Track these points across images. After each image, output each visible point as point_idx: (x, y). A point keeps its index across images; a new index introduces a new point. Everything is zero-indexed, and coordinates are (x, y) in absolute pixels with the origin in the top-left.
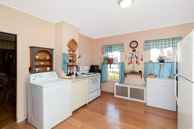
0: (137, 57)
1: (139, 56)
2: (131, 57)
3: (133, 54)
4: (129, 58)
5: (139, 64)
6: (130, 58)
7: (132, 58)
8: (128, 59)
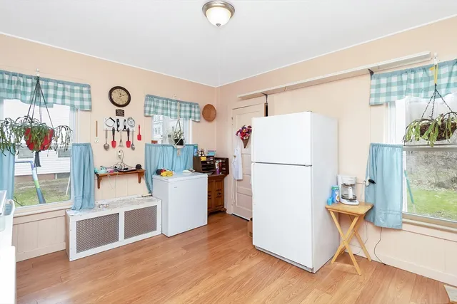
0: (128, 131)
1: (134, 129)
2: (114, 130)
3: (118, 120)
4: (106, 131)
5: (133, 149)
6: (110, 133)
7: (116, 132)
8: (102, 134)
